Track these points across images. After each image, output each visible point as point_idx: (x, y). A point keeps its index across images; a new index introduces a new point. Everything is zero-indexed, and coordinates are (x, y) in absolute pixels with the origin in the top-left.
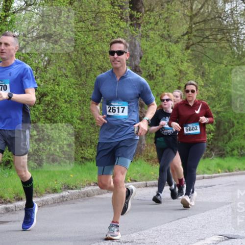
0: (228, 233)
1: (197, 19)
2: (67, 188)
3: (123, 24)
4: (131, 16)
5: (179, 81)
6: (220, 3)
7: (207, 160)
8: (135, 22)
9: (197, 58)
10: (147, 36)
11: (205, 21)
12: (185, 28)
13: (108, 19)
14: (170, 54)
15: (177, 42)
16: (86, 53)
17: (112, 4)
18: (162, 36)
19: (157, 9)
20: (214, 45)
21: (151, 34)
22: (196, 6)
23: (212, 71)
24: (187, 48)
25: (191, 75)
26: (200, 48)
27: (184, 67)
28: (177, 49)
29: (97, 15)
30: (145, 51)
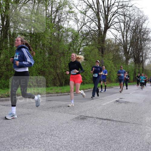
0: (121, 97)
1: (114, 56)
2: (89, 89)
3: (100, 57)
4: (102, 55)
5: (111, 68)
6: (119, 53)
7: (117, 83)
8: (102, 56)
9: (114, 63)
10: (105, 59)
11: (116, 56)
12: (112, 57)
13: (97, 56)
14: (109, 63)
15: (111, 60)
16: (93, 62)
17: (98, 53)
18: (108, 59)
19: (107, 54)
20: (118, 61)
21: (106, 59)
22: (114, 53)
23: (118, 66)
24: (113, 61)
25: (113, 67)
26: (115, 61)
27: (112, 65)
28: (111, 62)
29: (95, 55)
30: (104, 62)
